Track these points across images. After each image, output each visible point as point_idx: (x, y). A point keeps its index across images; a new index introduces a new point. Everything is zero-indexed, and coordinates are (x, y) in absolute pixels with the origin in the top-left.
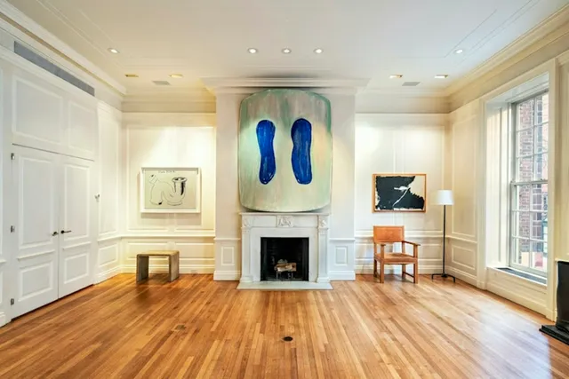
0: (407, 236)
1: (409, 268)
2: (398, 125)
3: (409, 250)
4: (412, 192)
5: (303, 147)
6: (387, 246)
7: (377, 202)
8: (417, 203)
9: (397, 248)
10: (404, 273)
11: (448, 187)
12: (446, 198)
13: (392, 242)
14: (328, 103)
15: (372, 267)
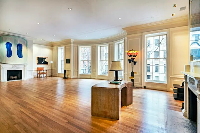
0: (44, 69)
1: (45, 75)
2: (42, 47)
3: (45, 72)
4: (45, 61)
5: (20, 50)
6: (40, 71)
7: (38, 63)
8: (46, 63)
9: (42, 71)
10: (44, 76)
11: (52, 60)
12: (52, 62)
13: (41, 71)
14: (27, 41)
15: (37, 76)
